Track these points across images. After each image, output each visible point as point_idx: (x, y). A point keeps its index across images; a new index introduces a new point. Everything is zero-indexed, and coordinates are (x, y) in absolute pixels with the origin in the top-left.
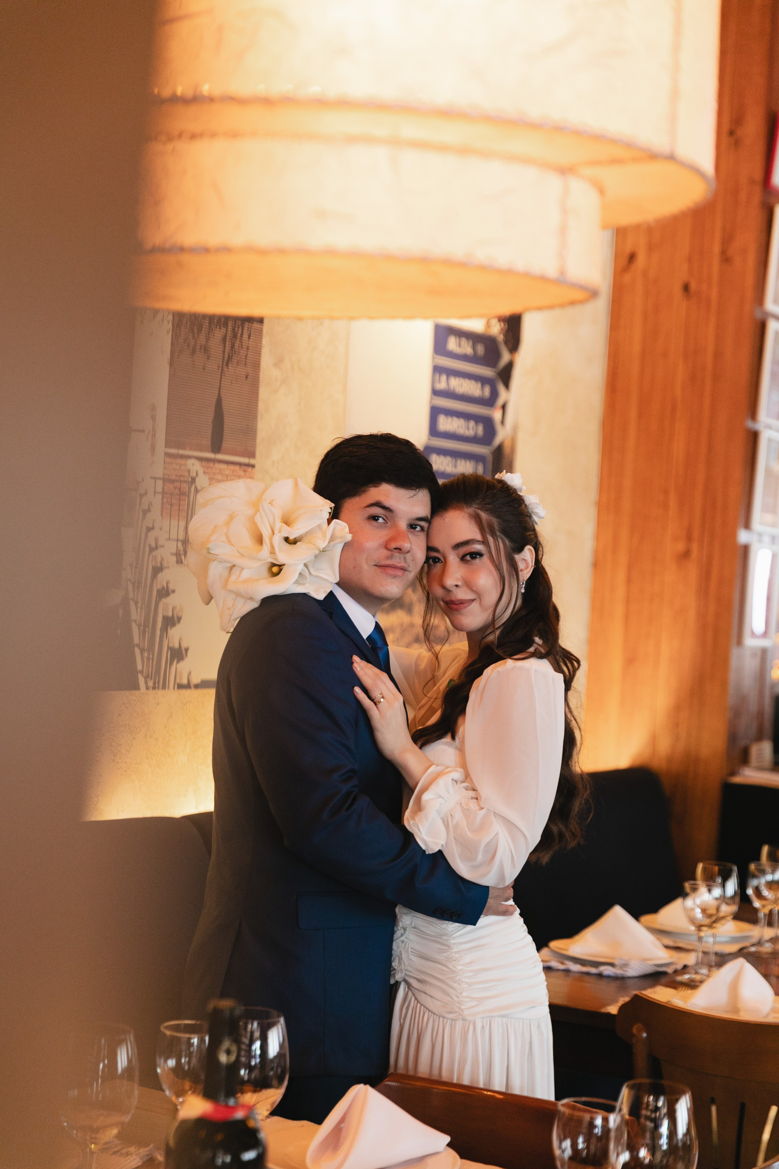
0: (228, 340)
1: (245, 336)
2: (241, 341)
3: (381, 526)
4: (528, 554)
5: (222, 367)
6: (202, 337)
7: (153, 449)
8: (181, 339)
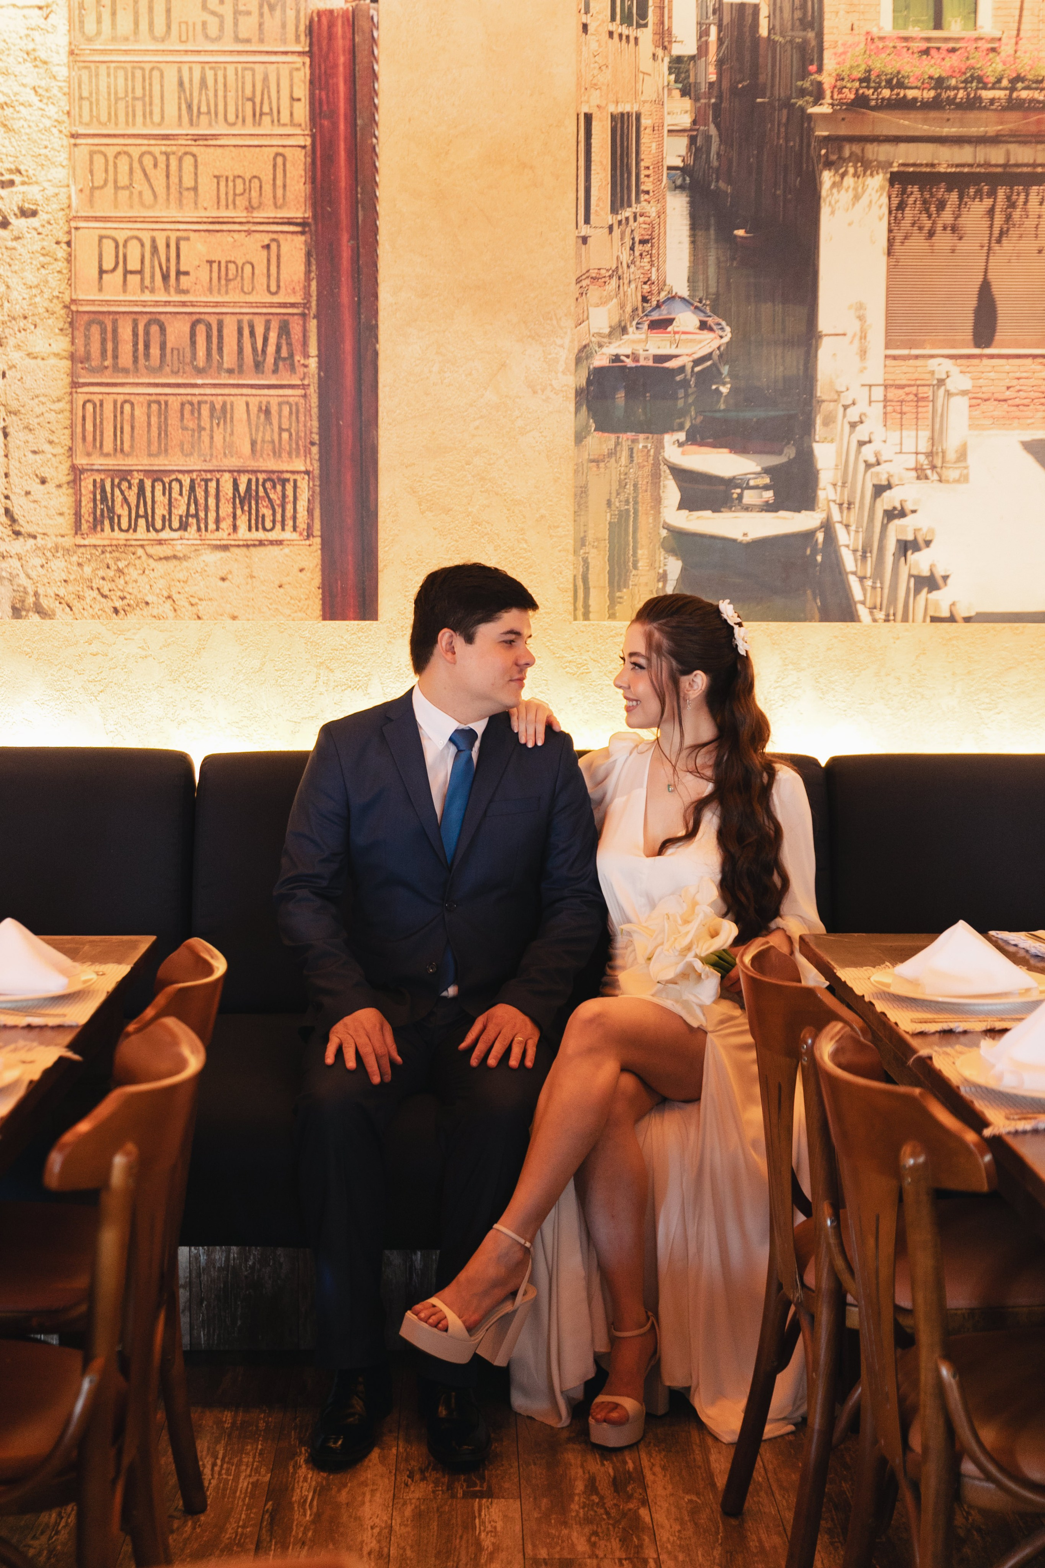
0: (998, 212)
1: (1033, 204)
2: (1025, 209)
5: (990, 247)
6: (945, 215)
7: (863, 353)
8: (906, 223)
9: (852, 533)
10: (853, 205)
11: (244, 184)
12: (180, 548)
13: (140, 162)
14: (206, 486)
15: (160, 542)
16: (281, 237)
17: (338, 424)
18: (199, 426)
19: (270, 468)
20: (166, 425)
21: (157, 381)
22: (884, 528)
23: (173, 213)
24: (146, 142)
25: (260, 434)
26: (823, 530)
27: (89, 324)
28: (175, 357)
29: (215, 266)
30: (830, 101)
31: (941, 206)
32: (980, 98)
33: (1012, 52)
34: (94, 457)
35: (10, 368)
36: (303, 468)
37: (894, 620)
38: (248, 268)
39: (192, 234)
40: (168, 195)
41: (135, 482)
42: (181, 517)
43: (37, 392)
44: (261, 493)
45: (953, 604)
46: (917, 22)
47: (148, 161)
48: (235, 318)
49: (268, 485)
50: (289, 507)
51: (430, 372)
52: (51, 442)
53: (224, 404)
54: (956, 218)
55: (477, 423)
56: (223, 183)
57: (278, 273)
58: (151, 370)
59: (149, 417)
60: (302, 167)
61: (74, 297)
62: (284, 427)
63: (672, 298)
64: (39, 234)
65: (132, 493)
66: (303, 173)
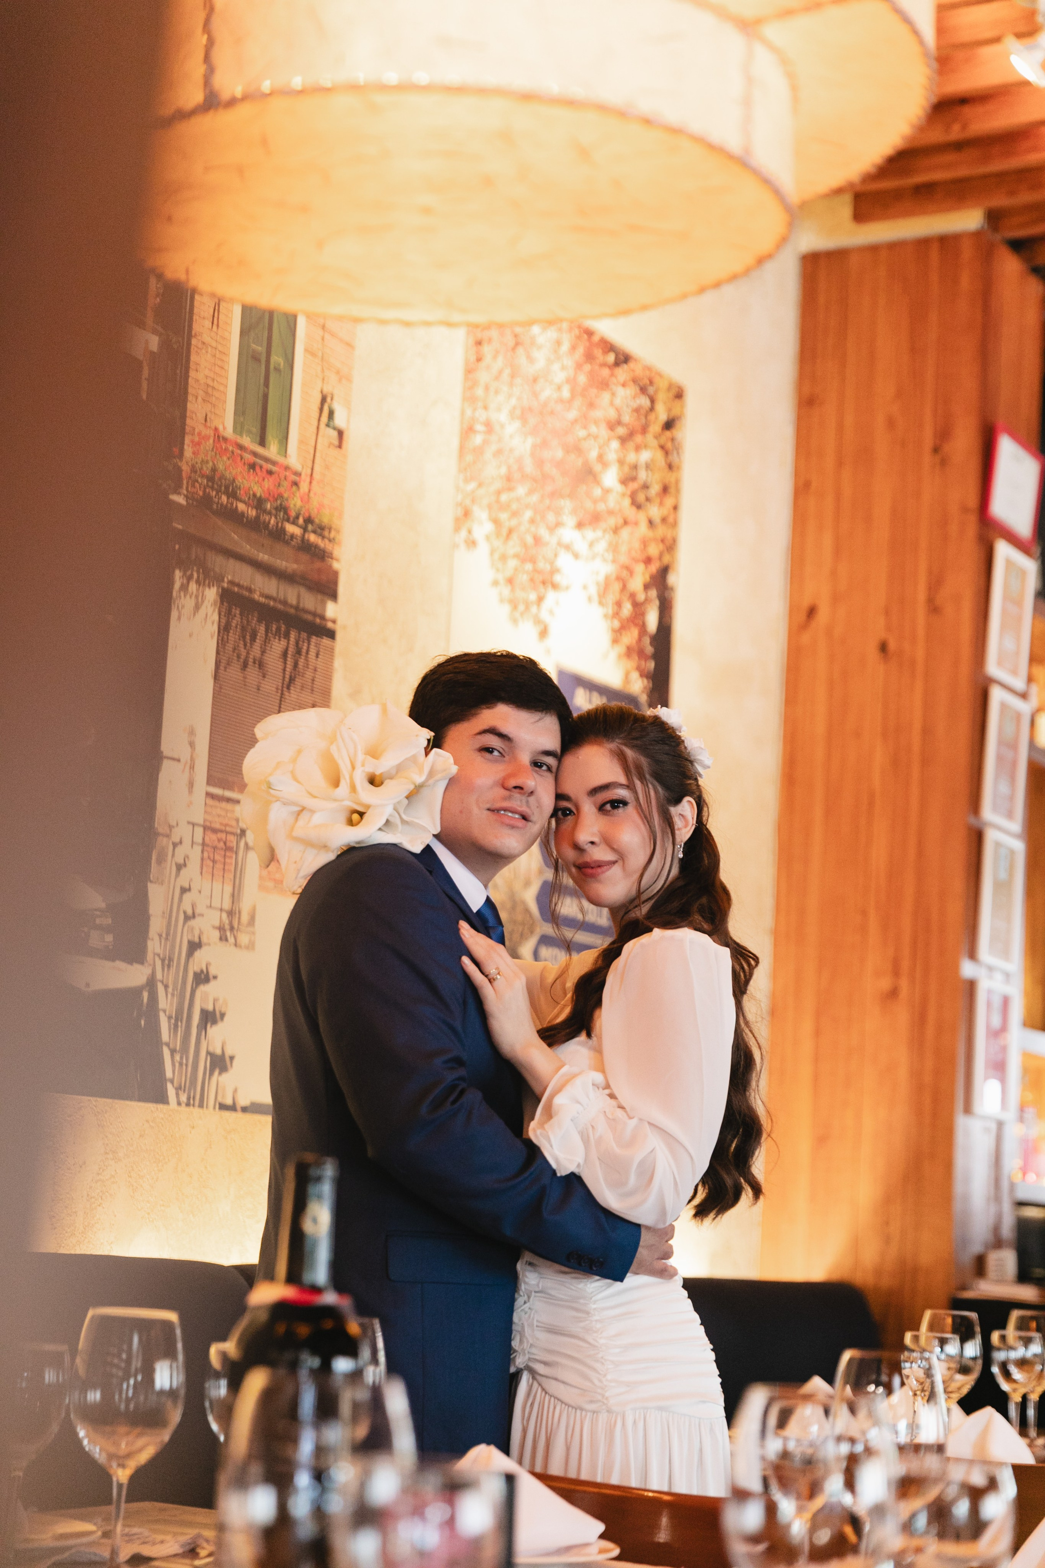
0: (289, 656)
1: (312, 653)
2: (307, 659)
3: (496, 761)
4: (686, 809)
5: (282, 691)
6: (256, 647)
7: (190, 785)
8: (230, 647)
9: (169, 996)
10: (194, 614)
22: (193, 993)
26: (147, 988)
30: (185, 492)
31: (254, 636)
32: (283, 530)
33: (307, 490)
37: (194, 1105)
45: (236, 1090)
46: (249, 432)
54: (263, 652)
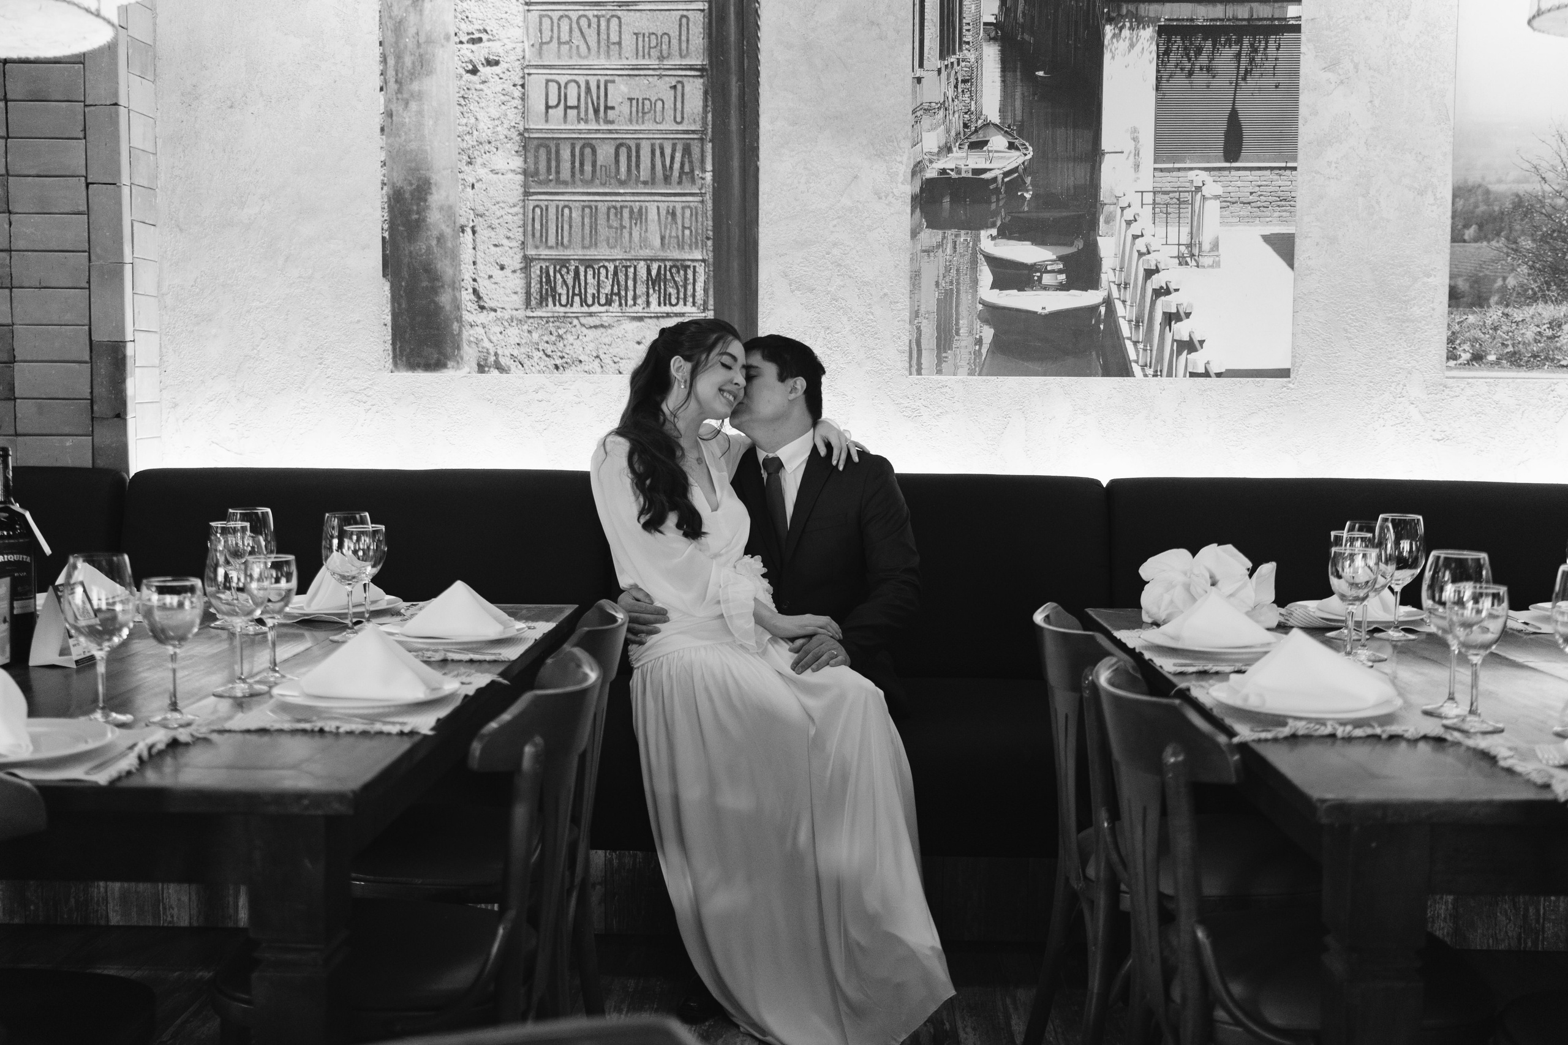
0: (1243, 56)
1: (1272, 48)
2: (1265, 54)
5: (1236, 83)
6: (1202, 59)
7: (1137, 167)
8: (1171, 65)
9: (1128, 307)
10: (1130, 51)
11: (657, 39)
12: (606, 319)
13: (578, 23)
14: (626, 271)
15: (591, 314)
16: (685, 80)
17: (728, 224)
18: (621, 225)
19: (675, 258)
20: (596, 225)
21: (589, 191)
22: (1153, 303)
23: (603, 61)
24: (582, 8)
25: (668, 231)
26: (1105, 305)
27: (538, 148)
28: (603, 173)
29: (634, 102)
31: (1199, 51)
34: (541, 249)
35: (478, 181)
36: (700, 257)
37: (1161, 376)
38: (659, 104)
39: (617, 78)
40: (599, 48)
41: (572, 268)
42: (607, 295)
43: (498, 199)
44: (668, 276)
45: (1208, 363)
47: (584, 22)
48: (649, 142)
49: (674, 270)
50: (690, 287)
51: (799, 183)
52: (508, 238)
53: (641, 208)
54: (1211, 60)
55: (835, 222)
56: (640, 39)
57: (683, 107)
58: (585, 183)
59: (583, 219)
60: (701, 25)
61: (527, 127)
62: (686, 225)
63: (987, 125)
64: (501, 78)
65: (569, 277)
66: (702, 31)
